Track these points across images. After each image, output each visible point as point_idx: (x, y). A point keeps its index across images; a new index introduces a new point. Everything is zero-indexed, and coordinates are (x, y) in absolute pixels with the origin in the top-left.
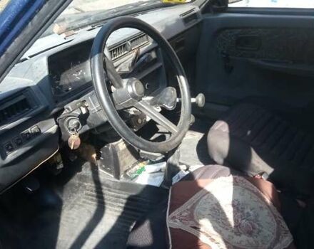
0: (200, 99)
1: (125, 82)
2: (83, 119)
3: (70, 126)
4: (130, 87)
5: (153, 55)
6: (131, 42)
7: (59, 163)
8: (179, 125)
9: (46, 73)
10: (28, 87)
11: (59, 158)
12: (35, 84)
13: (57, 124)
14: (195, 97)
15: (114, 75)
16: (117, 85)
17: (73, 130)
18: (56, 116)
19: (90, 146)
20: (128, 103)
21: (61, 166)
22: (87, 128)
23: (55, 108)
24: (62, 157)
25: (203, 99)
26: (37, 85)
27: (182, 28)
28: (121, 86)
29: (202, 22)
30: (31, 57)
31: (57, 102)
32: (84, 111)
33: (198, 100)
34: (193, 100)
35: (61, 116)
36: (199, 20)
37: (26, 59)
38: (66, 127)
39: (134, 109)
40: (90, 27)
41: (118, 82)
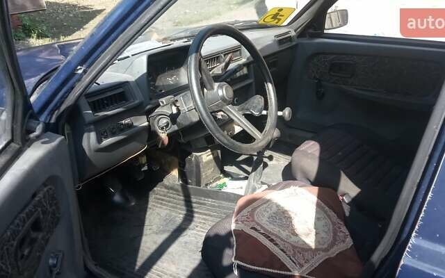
0: (287, 112)
1: (216, 85)
2: (173, 118)
3: (160, 124)
4: (221, 91)
5: (245, 71)
6: (225, 55)
7: (144, 165)
8: (263, 133)
9: (145, 70)
10: (127, 82)
11: (144, 160)
12: (134, 80)
13: (148, 121)
14: (282, 111)
15: (207, 75)
16: (209, 87)
17: (162, 129)
18: (148, 113)
19: (173, 157)
20: (217, 105)
21: (146, 168)
22: (175, 128)
23: (150, 104)
24: (147, 160)
25: (289, 113)
26: (136, 81)
27: (277, 48)
28: (213, 89)
29: (296, 45)
30: (133, 55)
31: (151, 99)
32: (175, 111)
33: (284, 114)
34: (280, 113)
35: (153, 114)
36: (294, 43)
37: (128, 57)
38: (156, 126)
39: (222, 113)
40: (186, 40)
41: (210, 84)
